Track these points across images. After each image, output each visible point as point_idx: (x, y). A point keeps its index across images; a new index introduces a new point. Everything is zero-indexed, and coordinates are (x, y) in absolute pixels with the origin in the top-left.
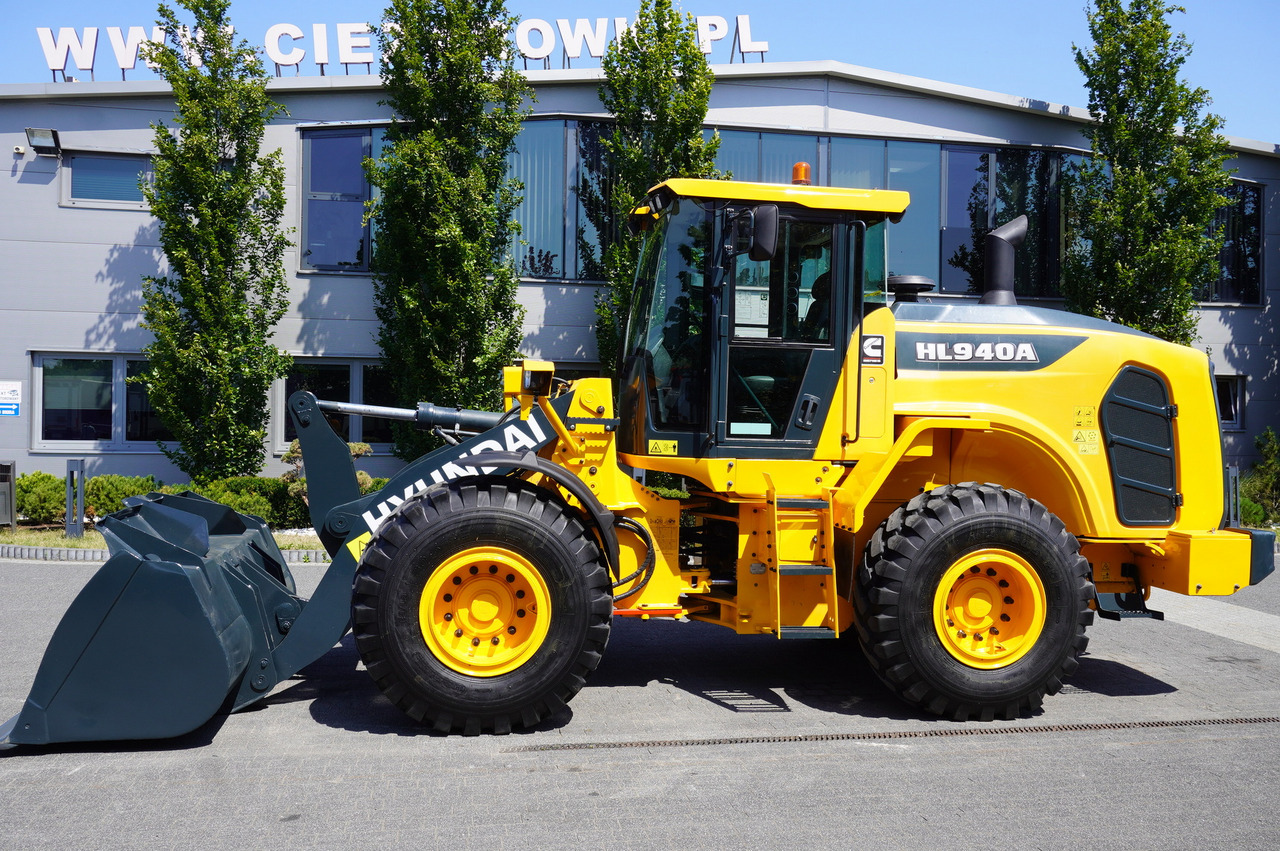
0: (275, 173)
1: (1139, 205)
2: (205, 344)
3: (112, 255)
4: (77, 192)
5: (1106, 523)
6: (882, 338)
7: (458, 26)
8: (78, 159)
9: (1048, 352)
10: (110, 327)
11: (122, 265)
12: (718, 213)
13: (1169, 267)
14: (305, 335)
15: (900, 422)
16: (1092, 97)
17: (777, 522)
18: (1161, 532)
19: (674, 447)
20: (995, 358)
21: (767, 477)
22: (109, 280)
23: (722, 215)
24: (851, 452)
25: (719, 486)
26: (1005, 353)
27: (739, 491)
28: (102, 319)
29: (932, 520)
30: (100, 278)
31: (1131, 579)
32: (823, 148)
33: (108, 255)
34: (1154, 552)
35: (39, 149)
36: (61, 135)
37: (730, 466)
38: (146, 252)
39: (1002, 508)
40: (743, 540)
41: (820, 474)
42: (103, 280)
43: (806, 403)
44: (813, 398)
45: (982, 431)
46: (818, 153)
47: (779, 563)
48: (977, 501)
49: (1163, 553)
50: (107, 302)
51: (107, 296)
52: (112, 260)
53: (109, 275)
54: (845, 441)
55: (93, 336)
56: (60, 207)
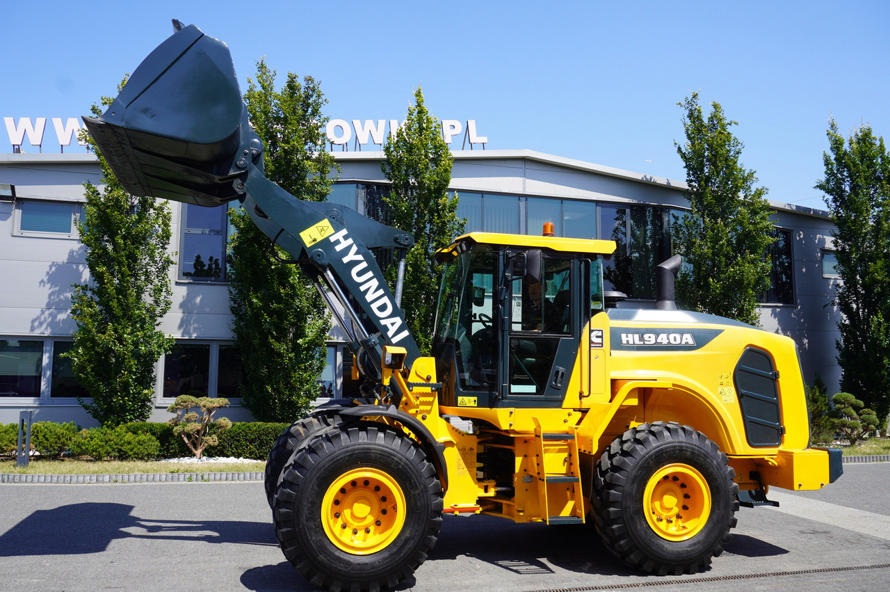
0: (165, 216)
1: (721, 242)
2: (116, 331)
3: (51, 269)
4: (24, 227)
5: (741, 446)
6: (602, 331)
7: (290, 124)
8: (26, 204)
9: (702, 339)
10: (49, 317)
11: (59, 275)
12: (501, 253)
13: (741, 281)
14: (183, 324)
15: (615, 384)
16: (689, 174)
17: (543, 449)
18: (774, 451)
19: (475, 401)
20: (669, 343)
21: (535, 420)
22: (49, 285)
23: (504, 255)
24: (586, 403)
25: (505, 426)
26: (675, 340)
27: (516, 429)
28: (43, 312)
29: (640, 446)
30: (42, 284)
31: (755, 481)
32: (522, 204)
33: (48, 269)
34: (770, 463)
36: (17, 188)
37: (511, 413)
38: (75, 267)
39: (682, 437)
40: (518, 461)
41: (567, 417)
42: (44, 285)
43: (558, 372)
44: (561, 369)
45: (667, 389)
46: (519, 207)
47: (546, 475)
48: (666, 433)
49: (776, 464)
50: (47, 300)
51: (47, 296)
52: (51, 272)
53: (49, 281)
54: (581, 396)
55: (36, 324)
56: (13, 236)
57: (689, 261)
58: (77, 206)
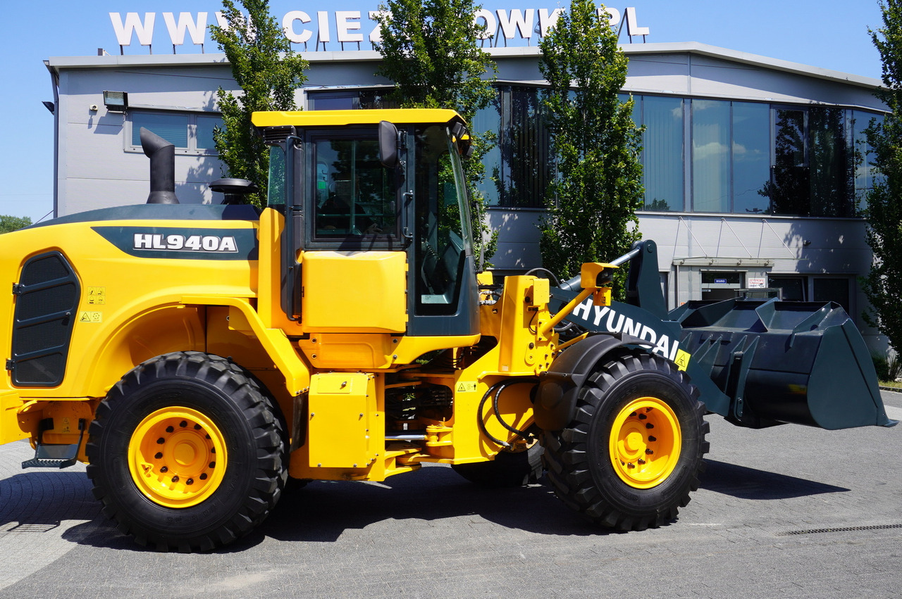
16: (885, 69)
32: (687, 107)
35: (110, 107)
36: (129, 96)
38: (196, 188)
56: (125, 152)
57: (886, 173)
58: (192, 116)
